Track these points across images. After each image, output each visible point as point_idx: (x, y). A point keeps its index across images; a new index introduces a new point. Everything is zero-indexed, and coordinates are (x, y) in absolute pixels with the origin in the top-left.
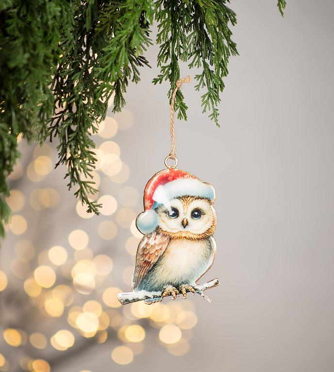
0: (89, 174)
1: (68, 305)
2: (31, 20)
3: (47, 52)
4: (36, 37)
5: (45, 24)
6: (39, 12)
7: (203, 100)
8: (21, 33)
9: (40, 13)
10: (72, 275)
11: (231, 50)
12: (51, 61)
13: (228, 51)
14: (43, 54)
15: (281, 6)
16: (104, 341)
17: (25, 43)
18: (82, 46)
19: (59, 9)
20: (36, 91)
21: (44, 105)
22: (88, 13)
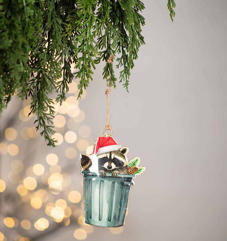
0: (50, 121)
1: (45, 201)
2: (14, 20)
4: (17, 30)
5: (23, 21)
6: (19, 14)
7: (121, 74)
9: (20, 15)
10: (48, 182)
11: (141, 42)
13: (139, 43)
14: (22, 42)
15: (172, 15)
17: (10, 34)
18: (44, 37)
19: (33, 11)
20: (18, 65)
22: (49, 16)
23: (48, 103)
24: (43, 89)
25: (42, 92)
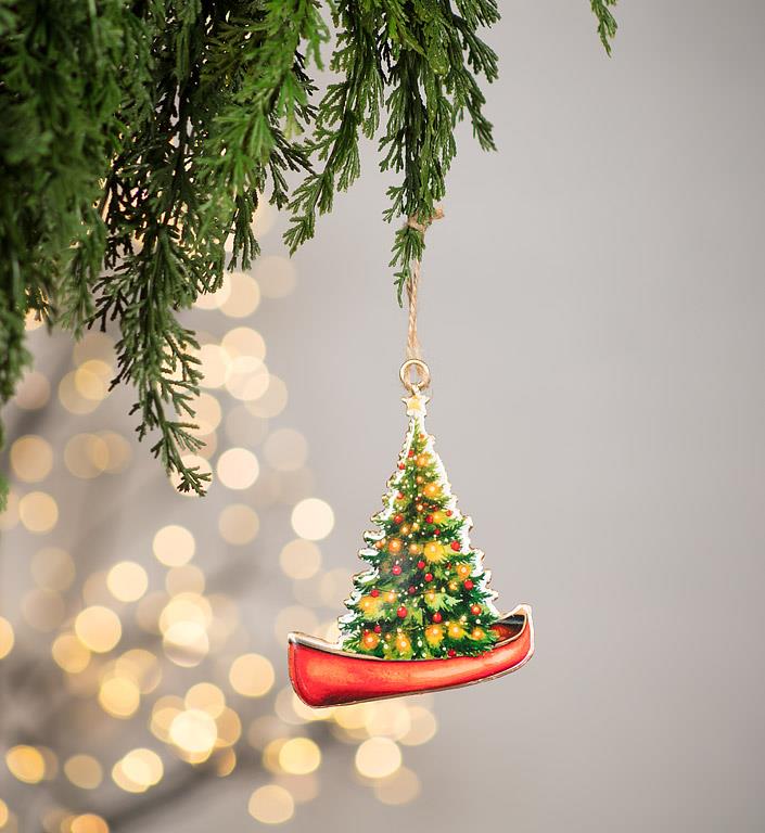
0: (185, 407)
2: (55, 58)
3: (92, 129)
4: (67, 97)
5: (89, 68)
6: (74, 40)
8: (33, 86)
9: (78, 42)
11: (480, 138)
12: (101, 148)
14: (83, 135)
15: (607, 32)
16: (229, 772)
17: (43, 110)
19: (120, 32)
20: (67, 217)
21: (85, 247)
22: (183, 42)
23: (178, 346)
24: (160, 295)
25: (157, 303)
